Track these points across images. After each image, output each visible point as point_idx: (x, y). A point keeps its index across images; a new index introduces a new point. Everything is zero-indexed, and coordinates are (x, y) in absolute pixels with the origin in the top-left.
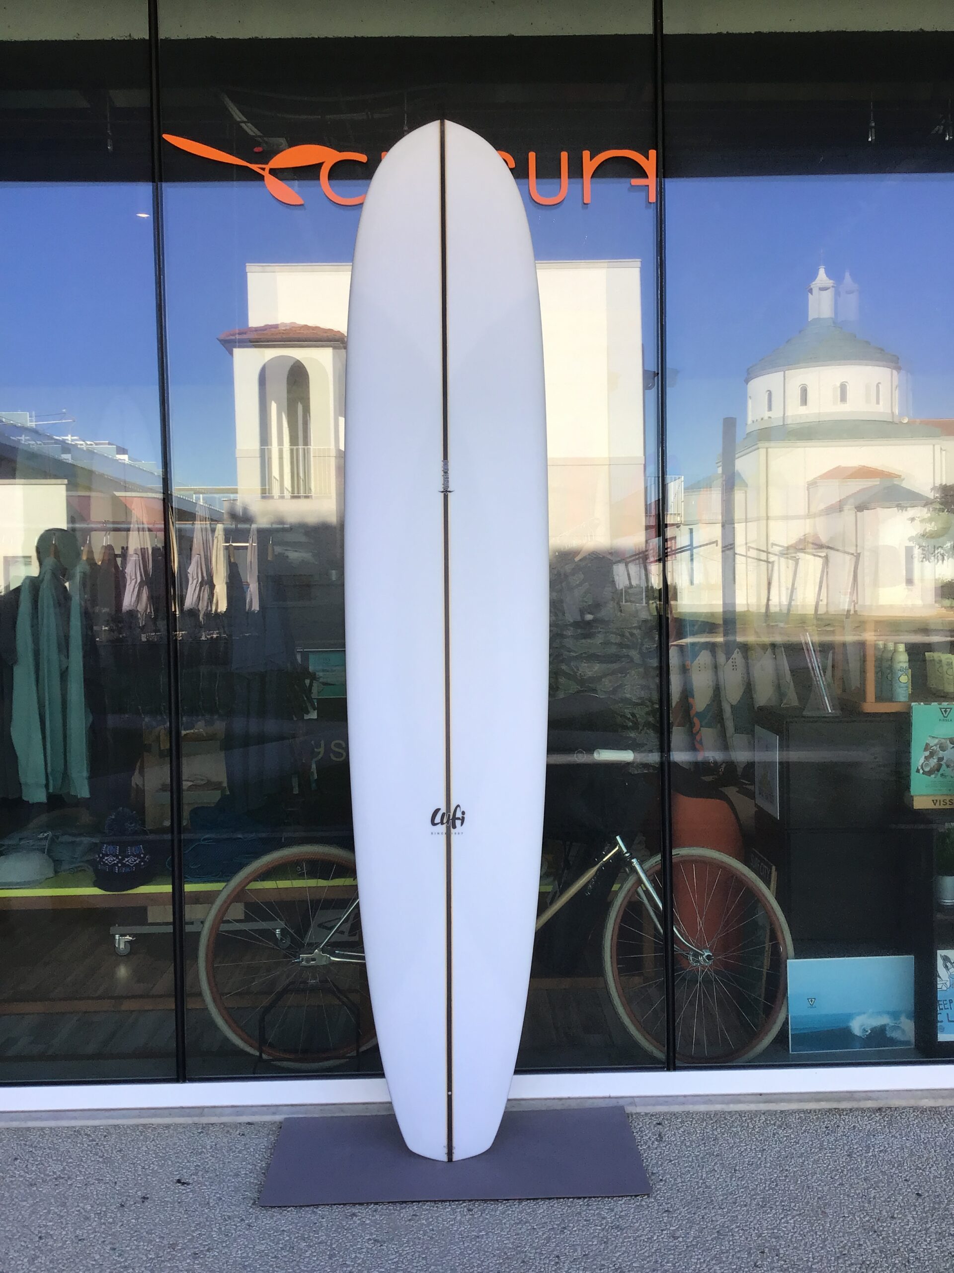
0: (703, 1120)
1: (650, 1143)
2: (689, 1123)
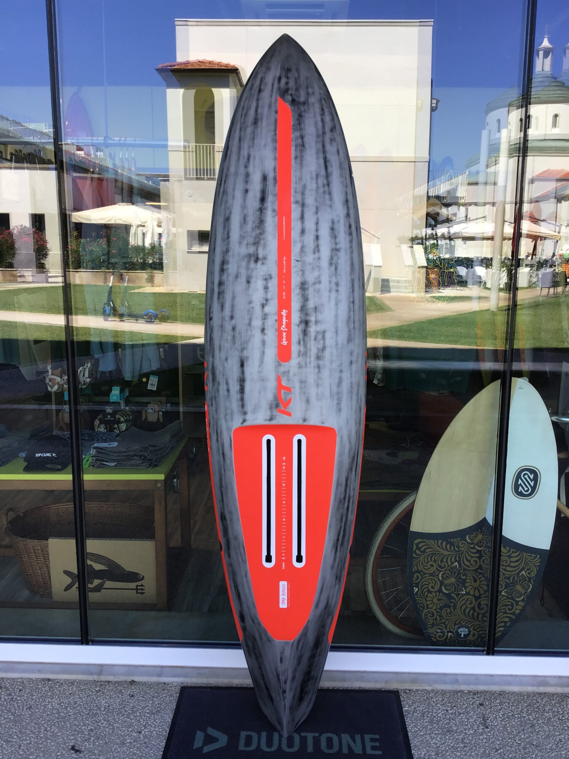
0: (519, 702)
1: (475, 727)
2: (506, 704)
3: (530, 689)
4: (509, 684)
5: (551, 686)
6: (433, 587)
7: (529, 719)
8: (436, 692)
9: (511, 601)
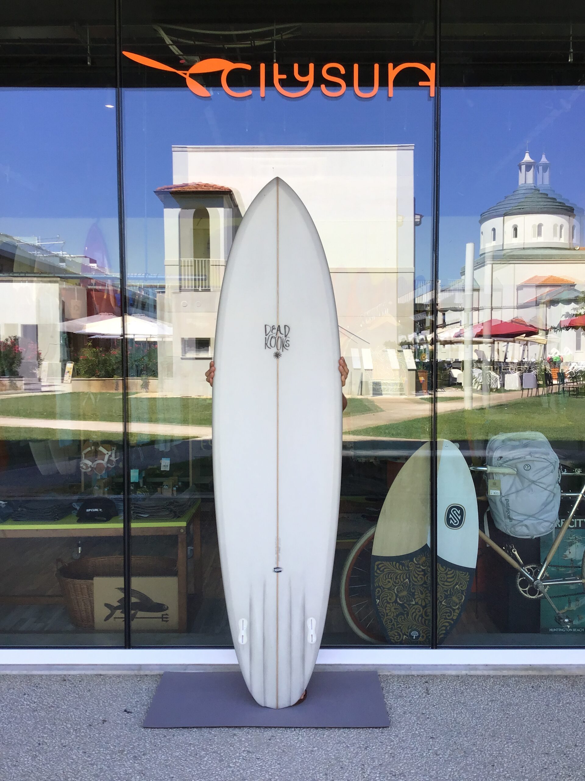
0: (455, 680)
1: (420, 694)
2: (445, 682)
3: (464, 672)
4: (448, 669)
5: (480, 670)
6: (390, 599)
7: (460, 689)
8: (393, 676)
9: (449, 609)
